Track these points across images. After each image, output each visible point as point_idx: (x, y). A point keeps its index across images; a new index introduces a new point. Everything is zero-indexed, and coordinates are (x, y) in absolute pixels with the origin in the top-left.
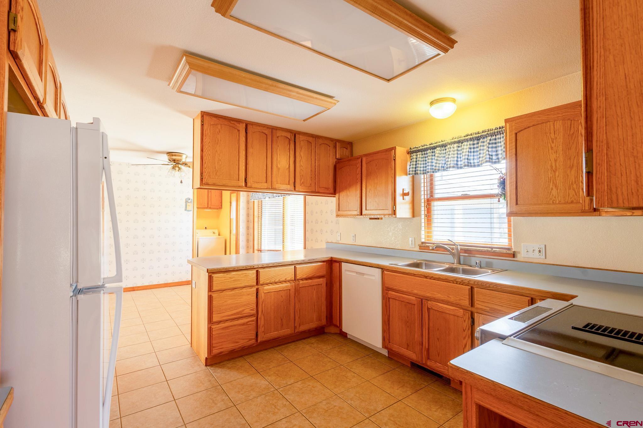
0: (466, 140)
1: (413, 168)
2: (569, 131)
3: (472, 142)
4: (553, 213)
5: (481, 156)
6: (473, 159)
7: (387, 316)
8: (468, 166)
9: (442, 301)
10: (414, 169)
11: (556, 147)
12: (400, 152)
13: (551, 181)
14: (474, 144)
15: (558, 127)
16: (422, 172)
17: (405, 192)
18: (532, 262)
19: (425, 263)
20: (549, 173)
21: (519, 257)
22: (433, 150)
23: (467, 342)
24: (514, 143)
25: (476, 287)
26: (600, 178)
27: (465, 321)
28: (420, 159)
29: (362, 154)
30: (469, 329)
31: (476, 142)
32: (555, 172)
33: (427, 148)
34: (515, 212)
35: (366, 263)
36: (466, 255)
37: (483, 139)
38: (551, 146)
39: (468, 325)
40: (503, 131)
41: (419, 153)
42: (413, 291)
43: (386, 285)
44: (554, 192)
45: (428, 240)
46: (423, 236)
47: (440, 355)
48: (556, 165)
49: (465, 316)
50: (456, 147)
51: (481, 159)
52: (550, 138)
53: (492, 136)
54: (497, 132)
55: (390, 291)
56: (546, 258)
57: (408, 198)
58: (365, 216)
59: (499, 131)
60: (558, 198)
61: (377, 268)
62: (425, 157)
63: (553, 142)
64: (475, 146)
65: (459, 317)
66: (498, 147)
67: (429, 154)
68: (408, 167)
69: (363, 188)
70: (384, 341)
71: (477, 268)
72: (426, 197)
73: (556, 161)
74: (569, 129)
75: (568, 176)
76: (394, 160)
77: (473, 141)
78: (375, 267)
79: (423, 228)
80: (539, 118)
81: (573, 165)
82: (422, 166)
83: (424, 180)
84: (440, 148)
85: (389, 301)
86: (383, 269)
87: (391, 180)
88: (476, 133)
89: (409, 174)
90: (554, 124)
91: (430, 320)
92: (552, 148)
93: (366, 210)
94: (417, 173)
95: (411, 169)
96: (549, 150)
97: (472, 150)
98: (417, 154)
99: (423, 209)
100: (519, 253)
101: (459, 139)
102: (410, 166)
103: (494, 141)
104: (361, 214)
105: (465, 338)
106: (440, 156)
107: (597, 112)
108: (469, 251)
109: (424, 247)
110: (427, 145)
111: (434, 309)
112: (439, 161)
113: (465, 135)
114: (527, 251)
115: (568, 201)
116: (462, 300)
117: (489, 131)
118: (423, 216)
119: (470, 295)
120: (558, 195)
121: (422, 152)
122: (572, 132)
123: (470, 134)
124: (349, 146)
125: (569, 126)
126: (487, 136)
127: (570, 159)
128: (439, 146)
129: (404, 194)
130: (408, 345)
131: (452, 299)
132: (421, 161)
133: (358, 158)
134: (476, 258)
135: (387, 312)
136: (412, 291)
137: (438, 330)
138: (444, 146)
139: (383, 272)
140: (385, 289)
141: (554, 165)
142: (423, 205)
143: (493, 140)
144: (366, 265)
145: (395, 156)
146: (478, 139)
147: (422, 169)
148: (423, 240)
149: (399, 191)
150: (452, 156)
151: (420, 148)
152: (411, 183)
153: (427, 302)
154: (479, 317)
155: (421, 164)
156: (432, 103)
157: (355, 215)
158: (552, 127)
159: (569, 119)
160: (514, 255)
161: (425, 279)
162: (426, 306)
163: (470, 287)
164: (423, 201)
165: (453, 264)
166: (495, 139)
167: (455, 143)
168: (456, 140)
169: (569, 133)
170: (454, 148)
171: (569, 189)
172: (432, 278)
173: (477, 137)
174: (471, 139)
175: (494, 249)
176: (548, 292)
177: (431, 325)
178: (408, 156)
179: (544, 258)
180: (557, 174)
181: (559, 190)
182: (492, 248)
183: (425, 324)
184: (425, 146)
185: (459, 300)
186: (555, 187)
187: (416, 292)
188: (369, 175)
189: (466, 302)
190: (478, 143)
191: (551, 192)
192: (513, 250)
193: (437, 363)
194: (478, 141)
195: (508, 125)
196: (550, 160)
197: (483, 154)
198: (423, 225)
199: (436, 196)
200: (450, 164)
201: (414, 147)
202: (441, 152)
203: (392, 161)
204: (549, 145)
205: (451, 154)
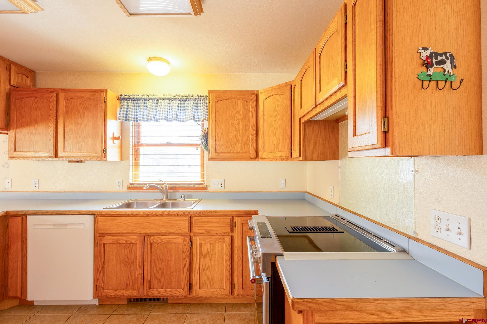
0: (175, 99)
1: (123, 114)
2: (245, 108)
3: (179, 102)
4: (236, 159)
5: (187, 114)
6: (180, 116)
7: (101, 263)
8: (177, 120)
9: (164, 234)
10: (125, 116)
11: (239, 117)
12: (111, 96)
13: (235, 138)
14: (181, 104)
15: (240, 104)
16: (133, 119)
17: (115, 136)
18: (217, 192)
19: (137, 203)
20: (235, 133)
21: (209, 189)
22: (145, 101)
23: (186, 262)
24: (215, 109)
25: (194, 216)
26: (395, 135)
27: (185, 245)
28: (132, 107)
29: (59, 88)
30: (188, 251)
31: (182, 102)
32: (238, 132)
33: (139, 98)
34: (214, 158)
35: (71, 211)
36: (172, 191)
37: (188, 101)
38: (236, 115)
39: (187, 248)
40: (203, 98)
41: (130, 101)
42: (135, 231)
43: (100, 231)
44: (237, 145)
45: (135, 181)
46: (131, 178)
47: (161, 282)
48: (238, 128)
49: (185, 241)
50: (167, 103)
51: (186, 116)
52: (235, 110)
53: (195, 101)
54: (199, 98)
55: (105, 237)
56: (225, 188)
57: (117, 142)
58: (61, 159)
59: (200, 98)
60: (239, 149)
61: (87, 215)
62: (136, 106)
63: (237, 113)
64: (182, 105)
65: (180, 243)
66: (199, 109)
67: (141, 104)
68: (118, 113)
69: (59, 127)
70: (96, 290)
71: (181, 201)
72: (134, 143)
73: (238, 125)
74: (245, 106)
75: (244, 136)
76: (105, 102)
77: (181, 101)
78: (85, 215)
79: (131, 171)
80: (230, 95)
81: (247, 129)
82: (133, 113)
83: (132, 126)
84: (152, 101)
85: (104, 247)
86: (96, 215)
87: (100, 121)
88: (183, 95)
89: (120, 119)
90: (238, 101)
91: (152, 253)
92: (236, 117)
93: (64, 151)
94: (129, 120)
95: (122, 115)
96: (235, 118)
97: (180, 108)
98: (128, 101)
99: (131, 153)
100: (209, 186)
101: (169, 97)
102: (120, 111)
103: (196, 105)
104: (56, 156)
105: (185, 259)
106: (152, 108)
107: (394, 92)
108: (174, 188)
109: (132, 188)
110: (139, 96)
111: (156, 243)
112: (151, 112)
113: (174, 95)
114: (214, 185)
115: (244, 152)
116: (183, 228)
117: (193, 96)
118: (131, 160)
119: (190, 223)
120: (239, 147)
121: (133, 101)
122: (247, 109)
123: (178, 95)
124: (30, 75)
125: (245, 105)
126: (191, 99)
127: (245, 125)
128: (151, 99)
129: (114, 138)
130: (127, 284)
131: (174, 230)
132: (132, 109)
133: (54, 92)
134: (179, 193)
135: (101, 259)
136: (133, 231)
137: (160, 259)
138: (156, 100)
139: (95, 219)
140: (98, 235)
141: (237, 128)
142: (131, 149)
143: (195, 103)
144: (70, 213)
145: (106, 98)
146: (184, 100)
147: (133, 116)
148: (131, 182)
149: (109, 135)
150: (164, 109)
151: (131, 97)
152: (120, 128)
153: (150, 238)
154: (197, 239)
155: (132, 112)
156: (150, 59)
157: (45, 157)
158: (237, 103)
159: (245, 100)
160: (206, 188)
161: (148, 217)
162: (149, 242)
163: (190, 217)
164: (131, 146)
165: (162, 199)
166: (197, 104)
167: (165, 99)
168: (167, 97)
169: (245, 109)
170: (165, 103)
171: (245, 144)
172: (154, 216)
173: (184, 99)
174: (179, 99)
175: (192, 185)
176: (242, 211)
177: (153, 257)
178: (118, 102)
179: (224, 188)
180: (239, 134)
181: (239, 144)
182: (191, 184)
183: (148, 258)
184: (137, 96)
185: (181, 229)
186: (238, 142)
187: (137, 231)
188: (68, 113)
189: (186, 230)
190: (184, 104)
191: (235, 145)
192: (206, 185)
193: (159, 289)
194: (184, 102)
195: (211, 95)
196: (235, 125)
197: (188, 112)
198: (131, 167)
199: (143, 142)
200: (162, 116)
201: (125, 95)
202: (152, 105)
203: (103, 103)
204: (235, 115)
205: (163, 108)
